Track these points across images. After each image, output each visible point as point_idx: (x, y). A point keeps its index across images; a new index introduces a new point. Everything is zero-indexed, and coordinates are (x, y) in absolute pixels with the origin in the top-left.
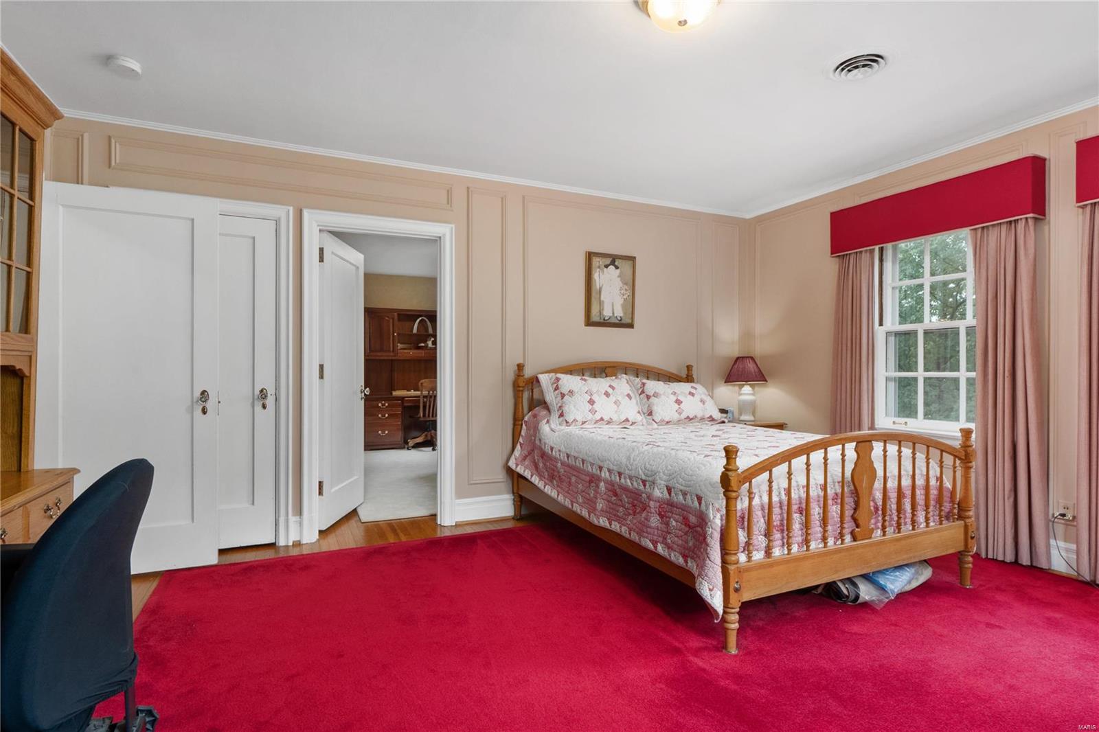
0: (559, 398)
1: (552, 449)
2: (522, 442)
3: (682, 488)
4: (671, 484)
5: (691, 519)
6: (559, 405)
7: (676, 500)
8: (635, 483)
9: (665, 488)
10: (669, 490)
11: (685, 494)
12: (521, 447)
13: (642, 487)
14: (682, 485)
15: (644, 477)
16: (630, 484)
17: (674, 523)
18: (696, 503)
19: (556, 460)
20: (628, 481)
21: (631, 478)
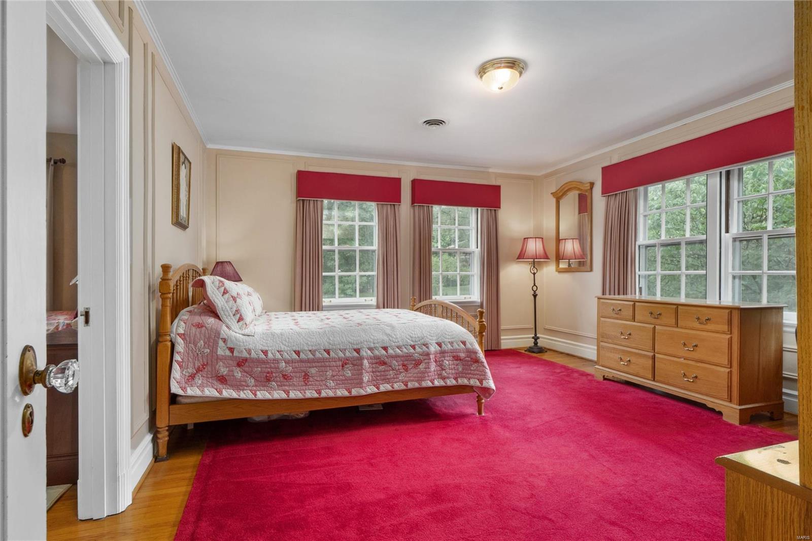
0: (232, 302)
1: (265, 353)
2: (180, 359)
3: (450, 340)
4: (440, 340)
5: (461, 355)
6: (235, 309)
7: (447, 349)
8: (405, 350)
9: (436, 345)
10: (439, 345)
11: (451, 343)
12: (181, 366)
13: (412, 350)
14: (449, 339)
15: (412, 343)
16: (400, 352)
17: (447, 363)
18: (462, 346)
19: (276, 361)
20: (397, 349)
21: (399, 347)
